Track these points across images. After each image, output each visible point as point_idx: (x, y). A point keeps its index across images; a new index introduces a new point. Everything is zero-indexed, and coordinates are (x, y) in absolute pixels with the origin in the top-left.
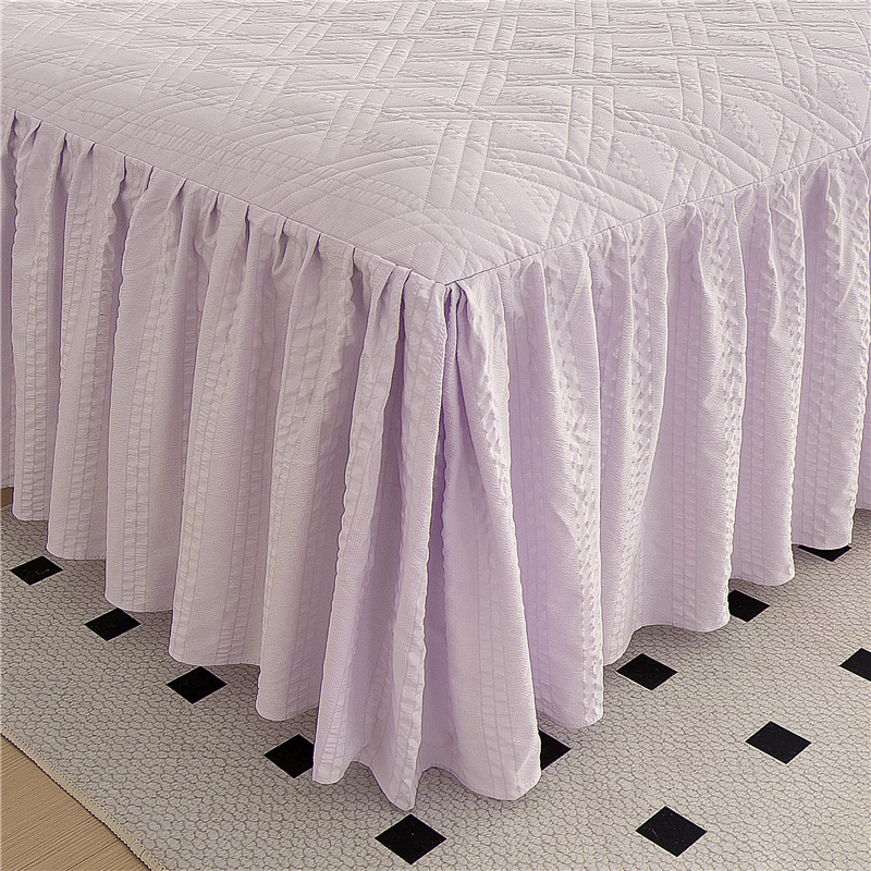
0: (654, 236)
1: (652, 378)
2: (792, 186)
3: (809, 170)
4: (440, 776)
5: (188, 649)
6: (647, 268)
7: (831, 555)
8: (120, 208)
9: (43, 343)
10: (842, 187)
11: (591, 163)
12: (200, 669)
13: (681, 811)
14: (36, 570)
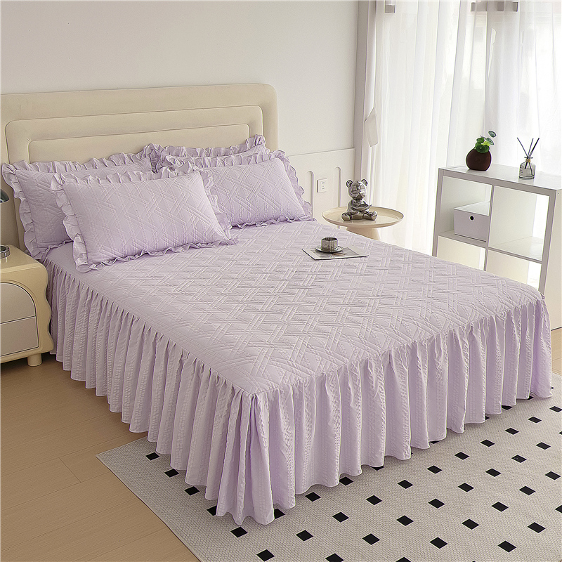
0: (311, 381)
1: (312, 417)
2: (356, 365)
3: (363, 360)
4: (250, 518)
5: (190, 481)
6: (310, 388)
7: (377, 469)
8: (181, 361)
9: (160, 393)
10: (374, 365)
11: (296, 362)
12: (194, 487)
13: (309, 531)
14: (153, 456)
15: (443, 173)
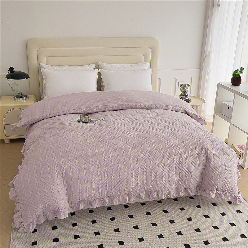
15: (219, 85)
